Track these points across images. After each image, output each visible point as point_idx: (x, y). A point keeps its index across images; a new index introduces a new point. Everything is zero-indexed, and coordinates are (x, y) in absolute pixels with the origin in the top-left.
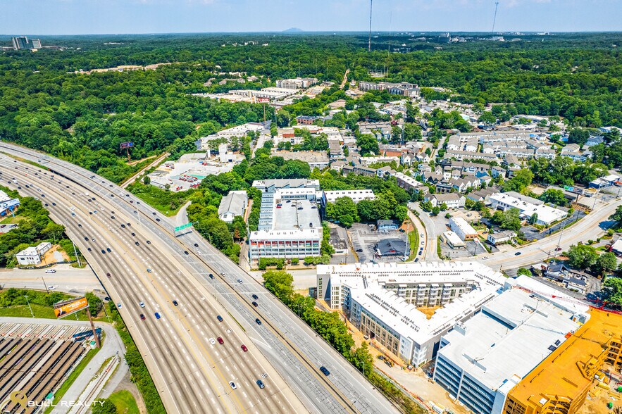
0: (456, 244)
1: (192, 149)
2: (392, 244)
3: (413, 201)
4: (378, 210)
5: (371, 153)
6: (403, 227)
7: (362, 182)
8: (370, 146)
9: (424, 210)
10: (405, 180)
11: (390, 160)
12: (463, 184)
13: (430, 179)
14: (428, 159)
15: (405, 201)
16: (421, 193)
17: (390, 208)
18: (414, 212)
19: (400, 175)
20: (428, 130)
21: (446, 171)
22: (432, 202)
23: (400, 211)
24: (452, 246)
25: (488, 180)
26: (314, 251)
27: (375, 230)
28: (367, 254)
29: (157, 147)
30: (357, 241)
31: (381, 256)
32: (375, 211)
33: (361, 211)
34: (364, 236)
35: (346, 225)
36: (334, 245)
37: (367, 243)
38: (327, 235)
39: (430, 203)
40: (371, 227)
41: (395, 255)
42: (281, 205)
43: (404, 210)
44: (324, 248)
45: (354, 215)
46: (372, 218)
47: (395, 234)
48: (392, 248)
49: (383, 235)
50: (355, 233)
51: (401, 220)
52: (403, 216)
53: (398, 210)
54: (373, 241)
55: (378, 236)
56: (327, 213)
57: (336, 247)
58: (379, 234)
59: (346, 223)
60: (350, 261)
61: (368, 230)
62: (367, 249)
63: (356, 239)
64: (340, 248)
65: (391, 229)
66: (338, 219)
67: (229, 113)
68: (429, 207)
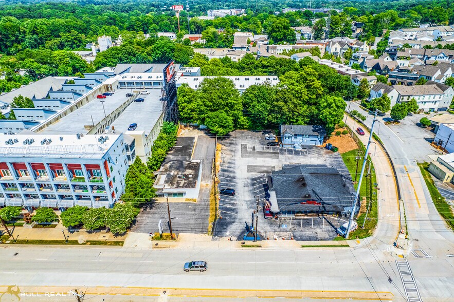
2: (310, 180)
3: (348, 99)
5: (285, 42)
7: (263, 66)
9: (371, 114)
10: (335, 67)
11: (310, 47)
13: (376, 68)
14: (366, 48)
16: (363, 84)
17: (309, 102)
19: (326, 62)
20: (358, 31)
21: (400, 58)
26: (95, 192)
27: (275, 145)
28: (244, 204)
29: (42, 44)
30: (232, 165)
31: (277, 213)
32: (276, 106)
33: (250, 105)
34: (249, 157)
35: (217, 132)
36: (169, 176)
37: (255, 175)
38: (160, 151)
39: (387, 99)
40: (267, 138)
41: (317, 213)
42: (111, 94)
43: (339, 104)
44: (129, 185)
45: (236, 112)
46: (270, 119)
47: (316, 155)
48: (311, 192)
49: (291, 156)
50: (234, 149)
51: (331, 126)
52: (336, 115)
53: (325, 104)
54: (265, 169)
55: (281, 156)
56: (184, 108)
57: (170, 180)
58: (282, 154)
59: (216, 128)
60: (192, 222)
61: (262, 144)
62: (246, 189)
63: (231, 161)
64: (178, 183)
65: (308, 144)
66: (203, 120)
67: (146, 24)
68: (383, 105)
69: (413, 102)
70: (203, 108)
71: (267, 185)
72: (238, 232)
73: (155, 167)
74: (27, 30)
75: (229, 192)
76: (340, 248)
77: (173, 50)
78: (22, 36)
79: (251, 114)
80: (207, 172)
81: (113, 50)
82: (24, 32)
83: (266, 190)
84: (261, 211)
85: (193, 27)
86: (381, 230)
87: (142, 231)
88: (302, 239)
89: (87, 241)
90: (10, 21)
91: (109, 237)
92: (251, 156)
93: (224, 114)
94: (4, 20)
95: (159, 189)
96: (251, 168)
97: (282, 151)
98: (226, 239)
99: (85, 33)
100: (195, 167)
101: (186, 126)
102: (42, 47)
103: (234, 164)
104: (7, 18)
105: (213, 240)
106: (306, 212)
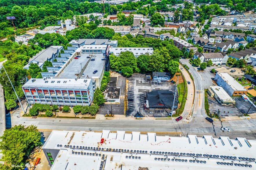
0: (225, 101)
1: (54, 23)
2: (161, 96)
3: (184, 58)
4: (153, 64)
5: (159, 25)
6: (175, 79)
7: (147, 42)
8: (158, 21)
9: (193, 65)
10: (180, 42)
11: (170, 29)
12: (225, 46)
13: (199, 42)
14: (197, 30)
15: (178, 57)
16: (191, 51)
17: (165, 63)
18: (185, 66)
19: (176, 39)
20: (198, 15)
21: (211, 37)
22: (200, 58)
23: (172, 65)
24: (220, 102)
25: (245, 44)
26: (84, 100)
27: (150, 80)
28: (137, 105)
29: (35, 22)
30: (132, 89)
31: (148, 108)
32: (151, 64)
33: (140, 64)
34: (139, 85)
35: (126, 75)
36: (109, 94)
37: (141, 93)
38: (104, 84)
39: (199, 60)
40: (147, 77)
41: (162, 108)
42: (80, 57)
43: (176, 65)
44: (95, 98)
45: (134, 66)
46: (148, 70)
47: (166, 85)
48: (160, 101)
49: (156, 85)
50: (133, 82)
51: (173, 73)
52: (175, 69)
53: (171, 64)
54: (146, 91)
55: (152, 85)
56: (112, 64)
57: (109, 96)
58: (153, 84)
59: (126, 73)
60: (118, 111)
61: (145, 80)
62: (138, 99)
63: (132, 87)
64: (112, 97)
65: (164, 80)
66: (120, 70)
67: (86, 7)
68: (197, 63)
69: (211, 61)
70: (120, 65)
71: (145, 97)
72: (135, 114)
73: (103, 90)
74: (27, 14)
75: (131, 100)
76: (168, 120)
77: (105, 32)
78: (24, 17)
79: (141, 67)
80: (123, 92)
81: (76, 32)
82: (26, 15)
83: (145, 99)
84: (142, 107)
85: (112, 11)
86: (184, 114)
87: (101, 114)
88: (156, 117)
89: (83, 117)
90: (18, 8)
91: (90, 116)
92: (140, 85)
93: (129, 68)
94: (14, 8)
95: (106, 99)
96: (140, 90)
97: (153, 83)
98: (130, 116)
99: (56, 15)
100: (118, 90)
101: (113, 71)
102: (35, 23)
103: (133, 88)
104: (16, 7)
105: (126, 117)
106: (159, 108)
